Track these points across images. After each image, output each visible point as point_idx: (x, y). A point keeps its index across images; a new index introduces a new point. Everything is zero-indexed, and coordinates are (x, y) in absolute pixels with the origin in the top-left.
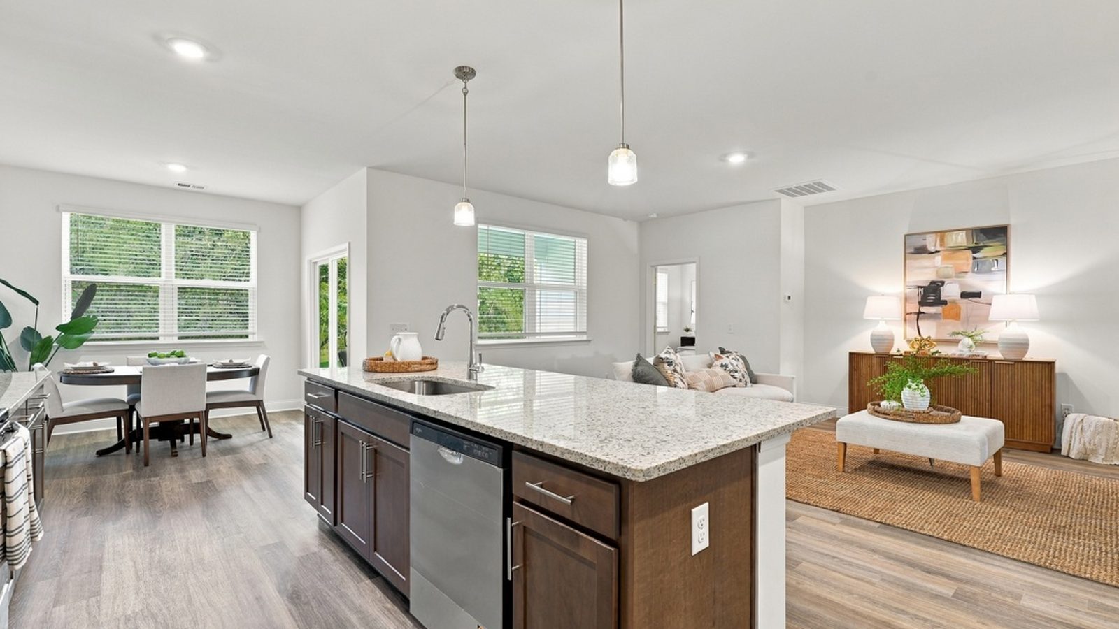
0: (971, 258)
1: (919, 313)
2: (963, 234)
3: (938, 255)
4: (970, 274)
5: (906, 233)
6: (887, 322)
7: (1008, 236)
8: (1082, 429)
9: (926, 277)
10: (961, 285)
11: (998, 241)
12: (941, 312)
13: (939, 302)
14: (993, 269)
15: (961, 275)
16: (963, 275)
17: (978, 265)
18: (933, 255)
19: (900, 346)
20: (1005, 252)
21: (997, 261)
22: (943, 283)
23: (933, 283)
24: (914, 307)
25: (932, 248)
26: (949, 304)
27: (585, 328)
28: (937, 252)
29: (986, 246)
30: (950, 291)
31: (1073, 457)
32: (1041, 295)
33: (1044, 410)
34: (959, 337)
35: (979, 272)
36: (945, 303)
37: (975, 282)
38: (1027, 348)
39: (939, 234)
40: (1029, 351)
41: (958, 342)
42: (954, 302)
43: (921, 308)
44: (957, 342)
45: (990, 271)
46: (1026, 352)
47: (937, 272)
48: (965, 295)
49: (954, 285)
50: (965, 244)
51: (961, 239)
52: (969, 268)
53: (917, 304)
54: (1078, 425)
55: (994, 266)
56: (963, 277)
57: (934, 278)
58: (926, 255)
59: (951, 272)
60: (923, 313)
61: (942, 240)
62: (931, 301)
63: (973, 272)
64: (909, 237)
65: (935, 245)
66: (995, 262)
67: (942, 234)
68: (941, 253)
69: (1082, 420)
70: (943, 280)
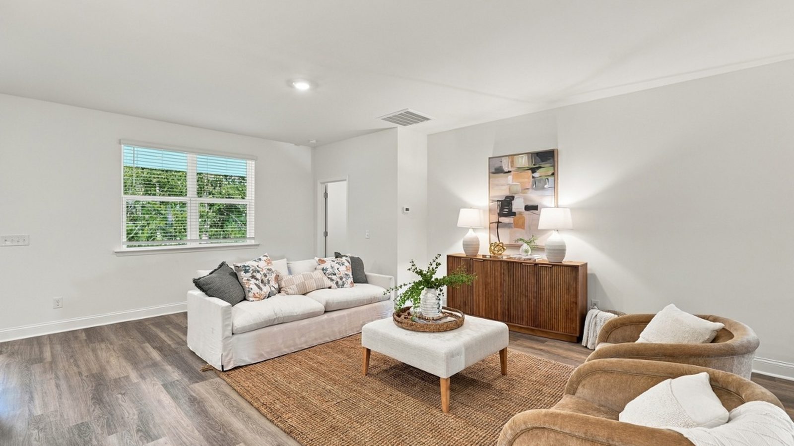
0: (531, 177)
1: (498, 222)
2: (525, 158)
3: (509, 175)
4: (530, 191)
5: (491, 156)
6: (474, 229)
7: (556, 159)
8: (595, 323)
9: (502, 193)
10: (525, 199)
11: (548, 163)
12: (512, 222)
13: (511, 214)
14: (546, 186)
15: (524, 191)
16: (527, 191)
17: (536, 184)
18: (507, 174)
19: (484, 251)
20: (553, 172)
21: (548, 179)
22: (513, 198)
23: (507, 197)
24: (495, 218)
25: (506, 169)
26: (517, 216)
27: (254, 234)
28: (509, 172)
29: (540, 167)
30: (518, 205)
31: (590, 348)
32: (574, 209)
33: (572, 306)
34: (520, 243)
35: (537, 189)
36: (514, 214)
37: (534, 197)
38: (565, 253)
39: (510, 157)
40: (566, 256)
41: (520, 247)
42: (521, 213)
43: (500, 218)
44: (518, 247)
45: (543, 188)
46: (564, 256)
47: (509, 189)
48: (528, 208)
49: (520, 199)
50: (527, 165)
51: (523, 161)
52: (529, 186)
53: (497, 215)
54: (593, 320)
55: (546, 184)
56: (526, 193)
57: (507, 193)
58: (502, 174)
59: (519, 188)
60: (501, 222)
61: (512, 162)
62: (506, 213)
63: (532, 188)
64: (492, 159)
65: (508, 168)
66: (547, 180)
67: (512, 157)
68: (512, 173)
69: (596, 315)
70: (513, 195)
